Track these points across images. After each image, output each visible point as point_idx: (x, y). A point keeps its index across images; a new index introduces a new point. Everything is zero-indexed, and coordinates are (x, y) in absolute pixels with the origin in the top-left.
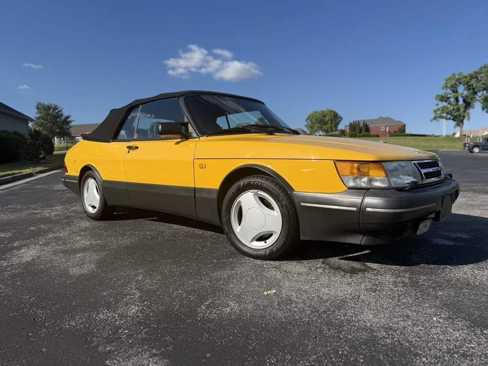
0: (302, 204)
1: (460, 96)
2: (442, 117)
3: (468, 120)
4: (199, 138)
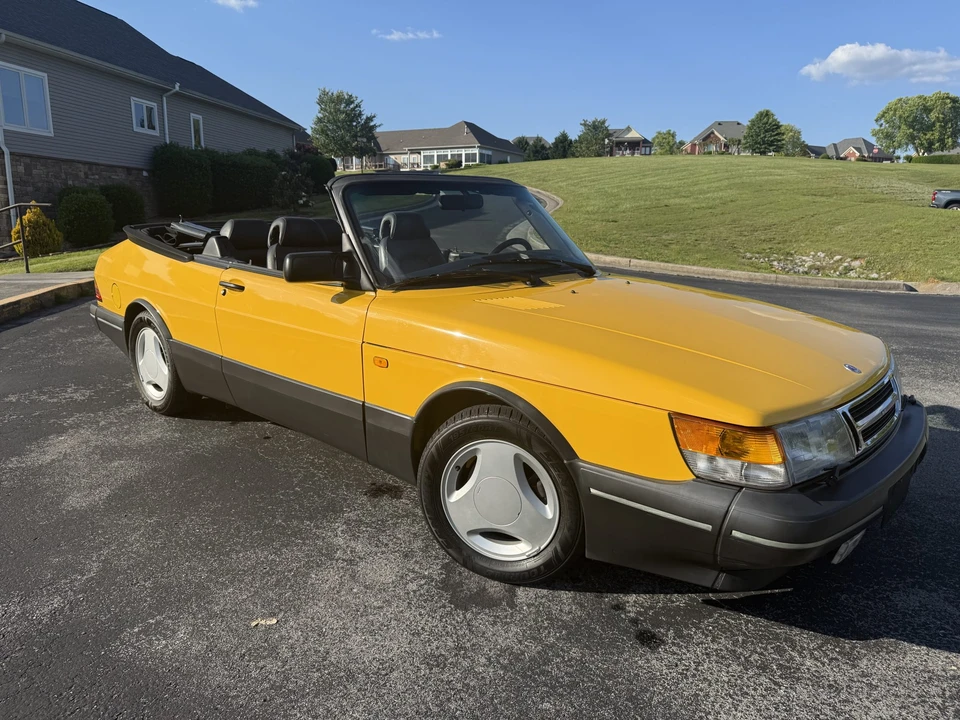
0: (593, 491)
4: (375, 291)
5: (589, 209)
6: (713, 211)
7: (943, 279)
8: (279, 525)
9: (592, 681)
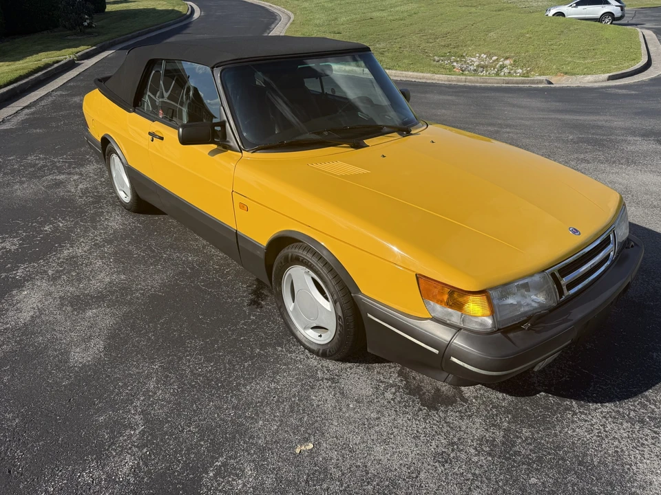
0: (369, 315)
4: (241, 152)
5: (317, 22)
6: (404, 22)
7: (566, 73)
8: (259, 354)
9: (549, 454)
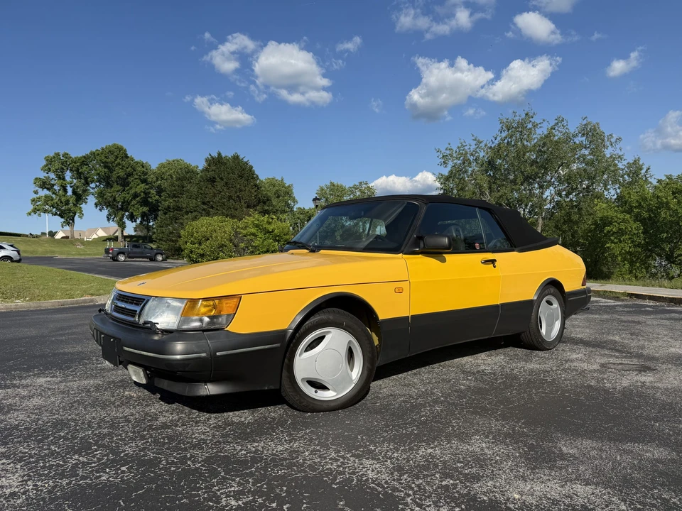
1: (68, 185)
2: (45, 211)
3: (81, 217)
